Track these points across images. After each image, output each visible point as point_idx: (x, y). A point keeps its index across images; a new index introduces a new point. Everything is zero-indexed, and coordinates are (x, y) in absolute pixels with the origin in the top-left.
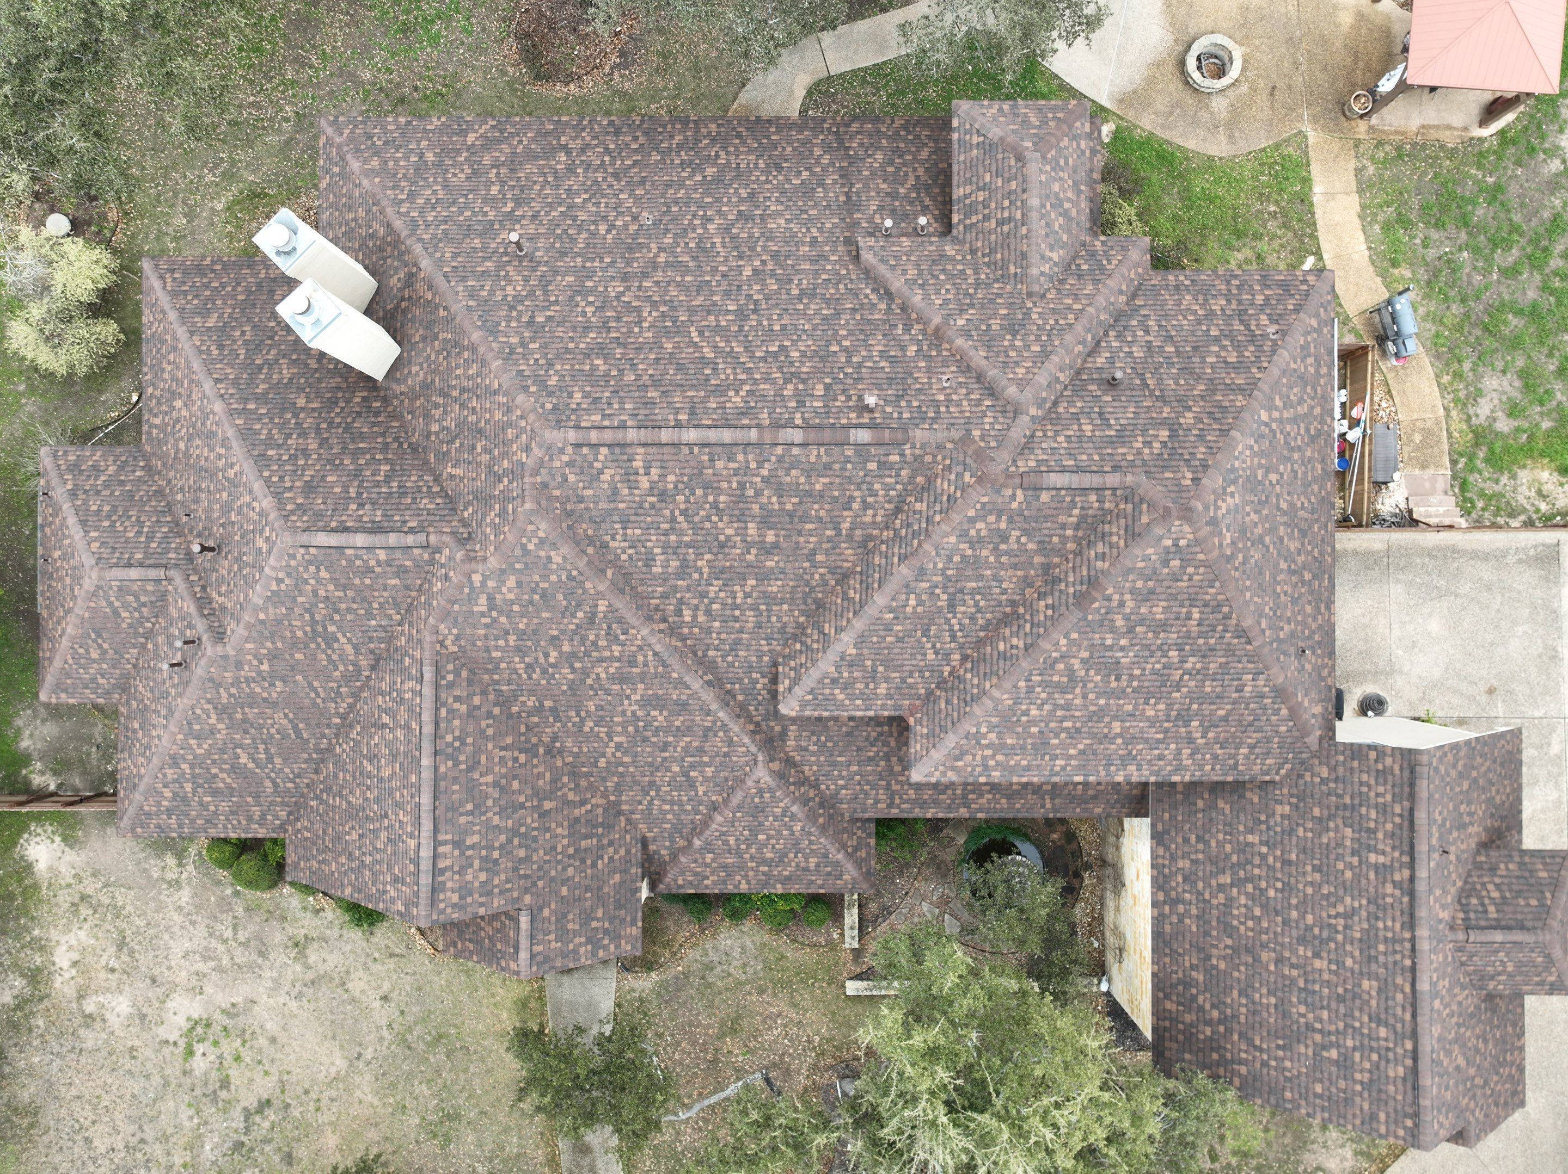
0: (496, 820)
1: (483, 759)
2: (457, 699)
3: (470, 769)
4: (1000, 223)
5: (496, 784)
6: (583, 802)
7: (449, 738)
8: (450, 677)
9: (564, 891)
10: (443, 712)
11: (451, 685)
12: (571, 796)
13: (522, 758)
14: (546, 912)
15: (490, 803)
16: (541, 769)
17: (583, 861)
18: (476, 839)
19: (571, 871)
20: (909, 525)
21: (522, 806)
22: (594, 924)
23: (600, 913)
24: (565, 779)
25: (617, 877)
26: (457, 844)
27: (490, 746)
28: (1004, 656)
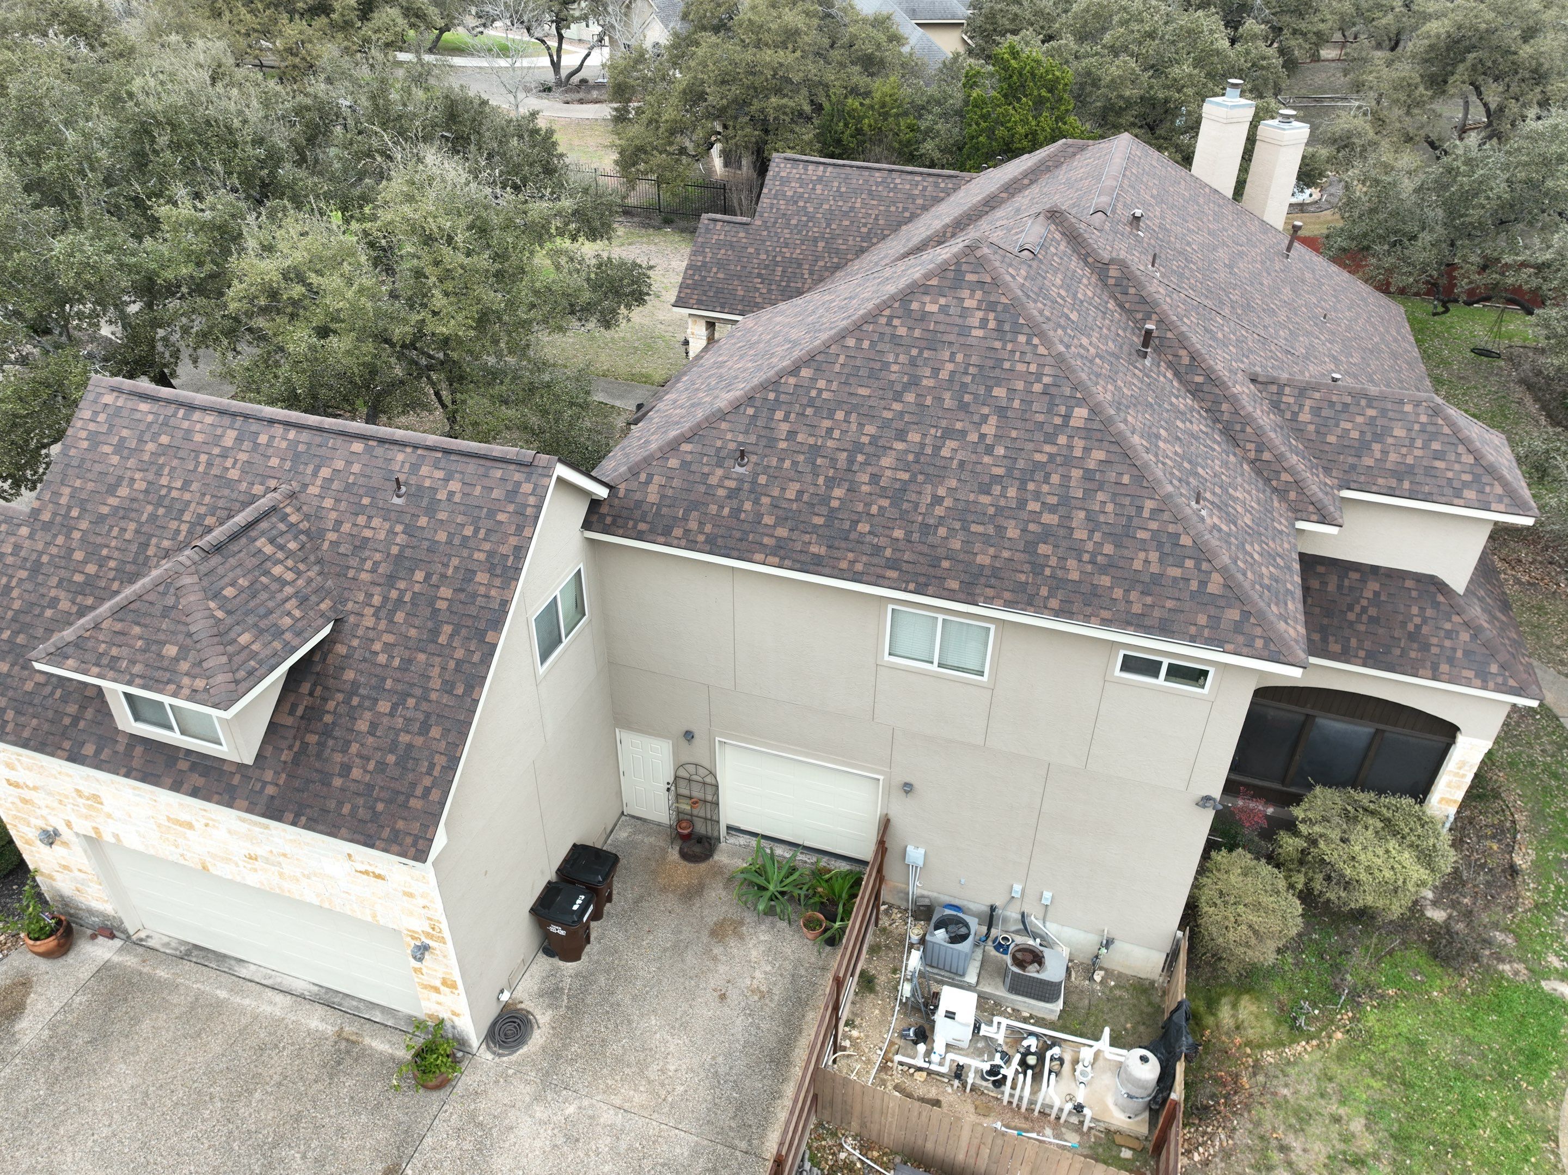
0: (826, 206)
1: (875, 202)
2: (925, 189)
3: (870, 193)
5: (852, 208)
6: (811, 273)
7: (898, 181)
8: (942, 185)
9: (751, 250)
10: (918, 178)
11: (936, 185)
12: (821, 263)
13: (864, 230)
14: (742, 235)
15: (840, 203)
16: (850, 243)
17: (766, 267)
18: (819, 192)
19: (764, 257)
21: (829, 225)
22: (715, 270)
23: (721, 276)
24: (835, 260)
25: (741, 293)
26: (820, 180)
27: (882, 208)
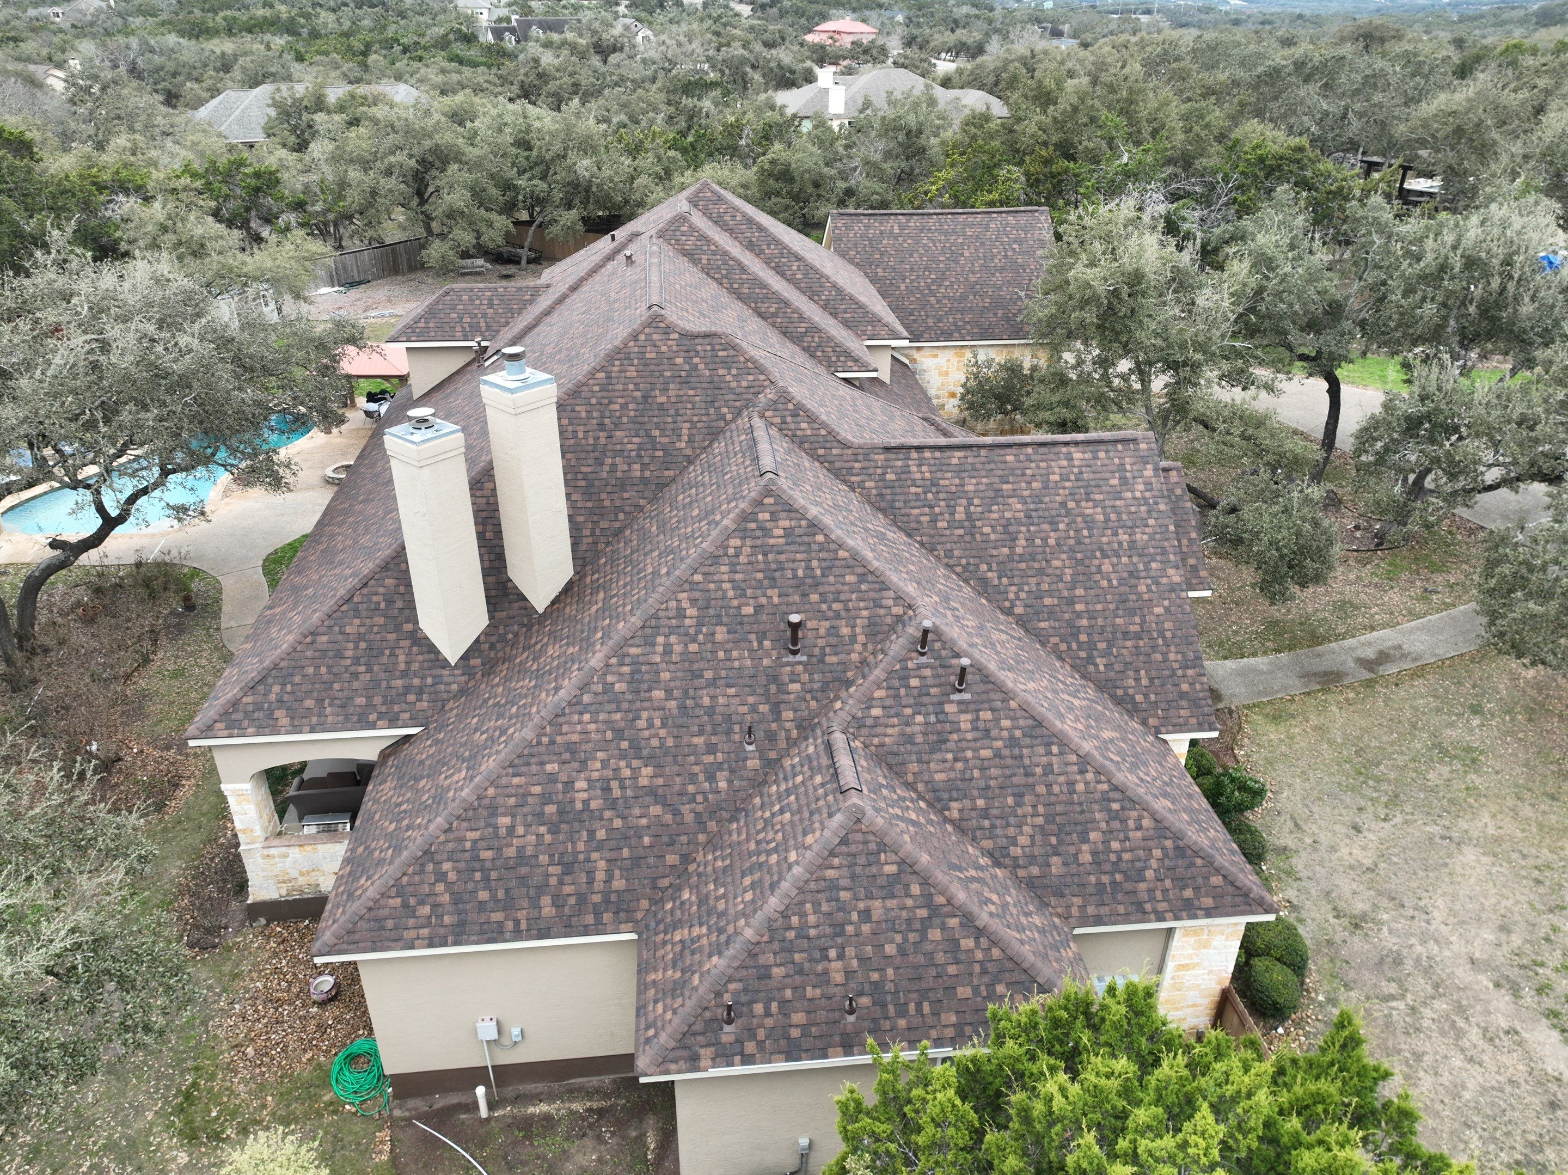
4: (491, 305)
20: (718, 267)
28: (806, 274)
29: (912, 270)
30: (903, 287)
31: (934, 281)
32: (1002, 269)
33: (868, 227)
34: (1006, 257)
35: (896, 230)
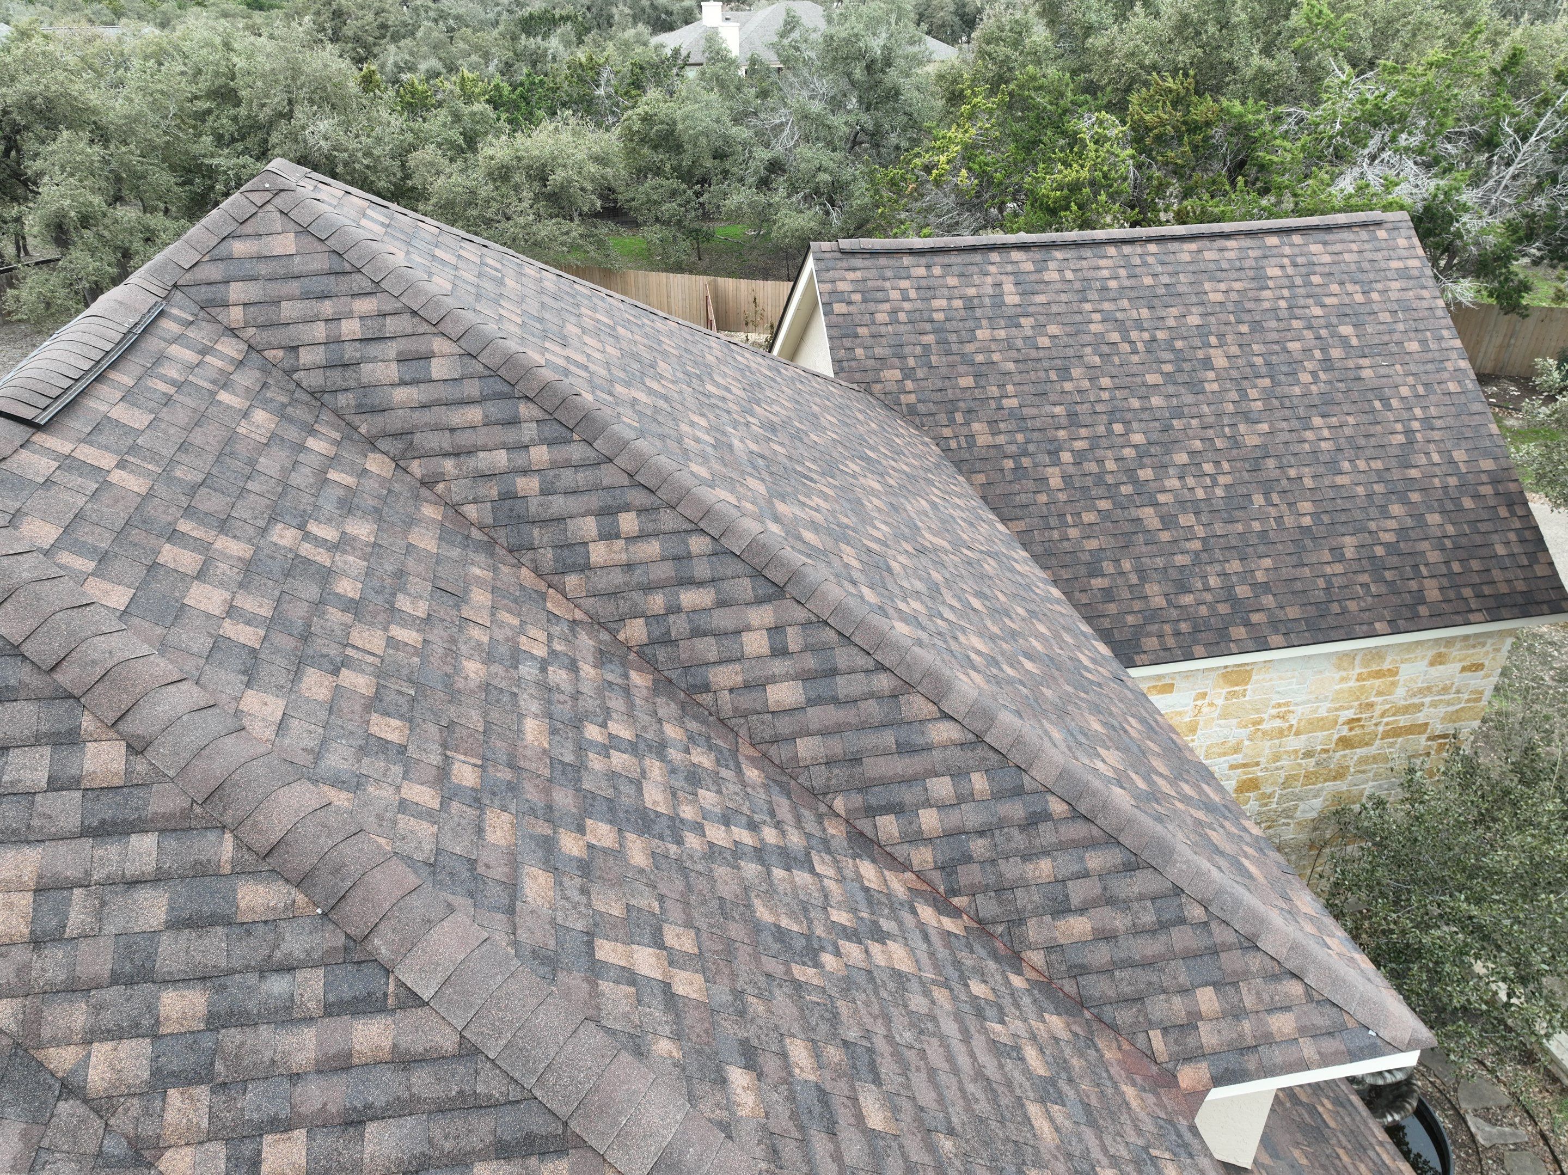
28: (823, 681)
29: (1073, 419)
30: (1055, 482)
31: (1142, 453)
32: (1326, 405)
33: (927, 290)
34: (1327, 363)
35: (1012, 298)
